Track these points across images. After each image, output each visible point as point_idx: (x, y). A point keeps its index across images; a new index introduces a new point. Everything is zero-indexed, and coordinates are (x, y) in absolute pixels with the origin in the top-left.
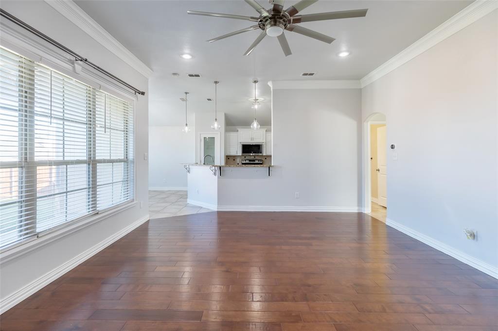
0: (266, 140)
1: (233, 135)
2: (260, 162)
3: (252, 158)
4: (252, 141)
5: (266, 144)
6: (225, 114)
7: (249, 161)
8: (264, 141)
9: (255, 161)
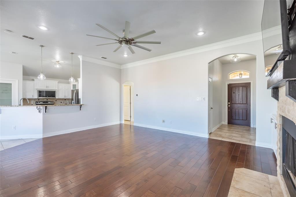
0: (58, 89)
1: (29, 83)
2: (52, 103)
3: (45, 100)
4: (47, 89)
5: (58, 91)
6: (23, 66)
7: (43, 102)
8: (57, 89)
9: (48, 102)
